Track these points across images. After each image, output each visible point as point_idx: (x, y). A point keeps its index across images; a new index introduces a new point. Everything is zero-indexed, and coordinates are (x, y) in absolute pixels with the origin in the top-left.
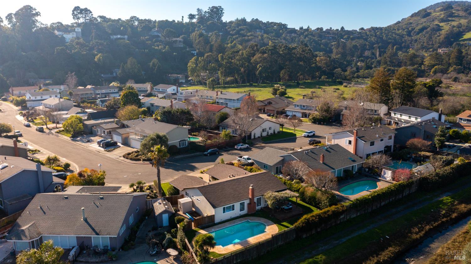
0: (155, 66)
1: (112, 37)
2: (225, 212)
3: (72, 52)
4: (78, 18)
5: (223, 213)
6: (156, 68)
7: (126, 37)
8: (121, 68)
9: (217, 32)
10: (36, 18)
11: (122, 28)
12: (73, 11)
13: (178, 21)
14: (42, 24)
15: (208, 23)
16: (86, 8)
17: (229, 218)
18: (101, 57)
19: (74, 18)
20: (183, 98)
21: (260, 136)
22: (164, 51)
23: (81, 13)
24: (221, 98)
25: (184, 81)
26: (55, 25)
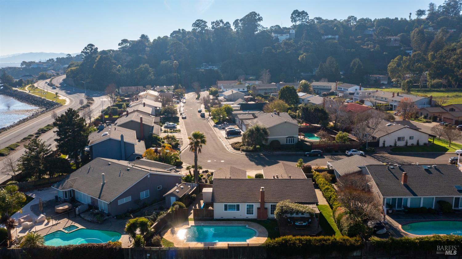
0: (355, 66)
1: (323, 37)
2: (227, 210)
3: (278, 52)
4: (295, 21)
5: (225, 210)
6: (356, 67)
7: (337, 37)
8: (319, 67)
9: (445, 28)
10: (258, 23)
11: (335, 28)
12: (292, 14)
13: (401, 19)
14: (263, 28)
15: (439, 19)
16: (304, 11)
17: (233, 218)
18: (305, 56)
19: (292, 21)
20: (358, 98)
21: (393, 144)
22: (372, 50)
23: (298, 16)
24: (396, 101)
25: (386, 82)
26: (274, 28)
